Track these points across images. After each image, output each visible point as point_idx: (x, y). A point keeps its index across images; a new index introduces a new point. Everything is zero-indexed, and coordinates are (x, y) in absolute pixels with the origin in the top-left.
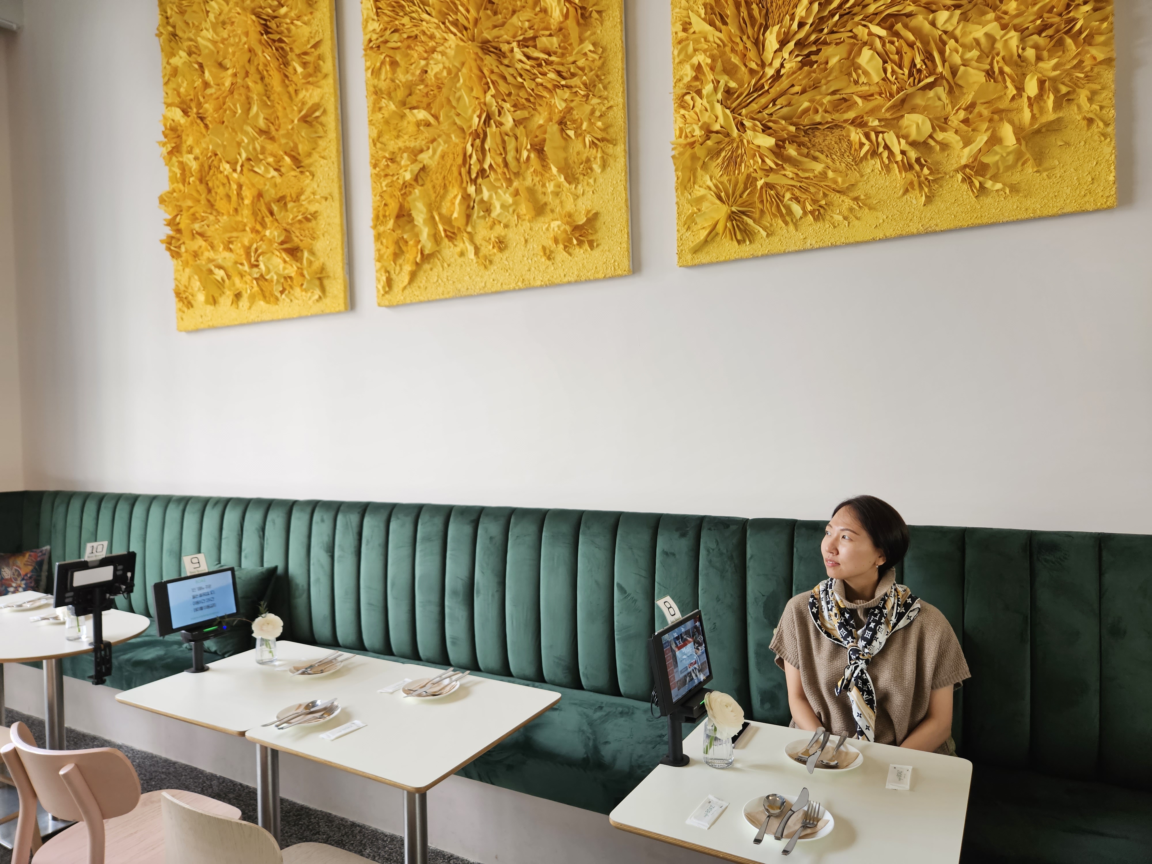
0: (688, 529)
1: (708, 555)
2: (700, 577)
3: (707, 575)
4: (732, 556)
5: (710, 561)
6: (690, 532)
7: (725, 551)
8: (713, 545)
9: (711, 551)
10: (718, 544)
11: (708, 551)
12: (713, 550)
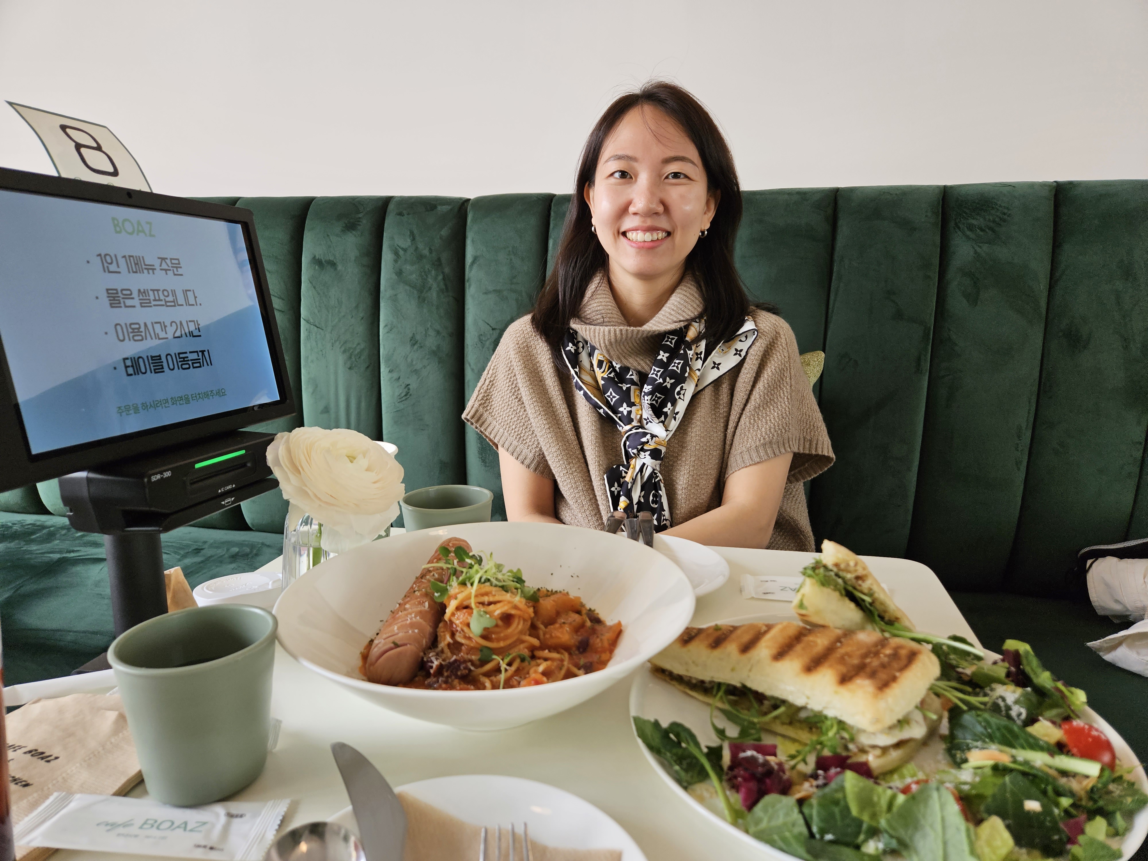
0: (360, 215)
1: (396, 261)
2: (382, 304)
3: (394, 299)
4: (439, 260)
5: (399, 273)
6: (364, 221)
7: (426, 252)
8: (404, 242)
9: (401, 253)
10: (414, 239)
11: (396, 253)
12: (405, 250)
